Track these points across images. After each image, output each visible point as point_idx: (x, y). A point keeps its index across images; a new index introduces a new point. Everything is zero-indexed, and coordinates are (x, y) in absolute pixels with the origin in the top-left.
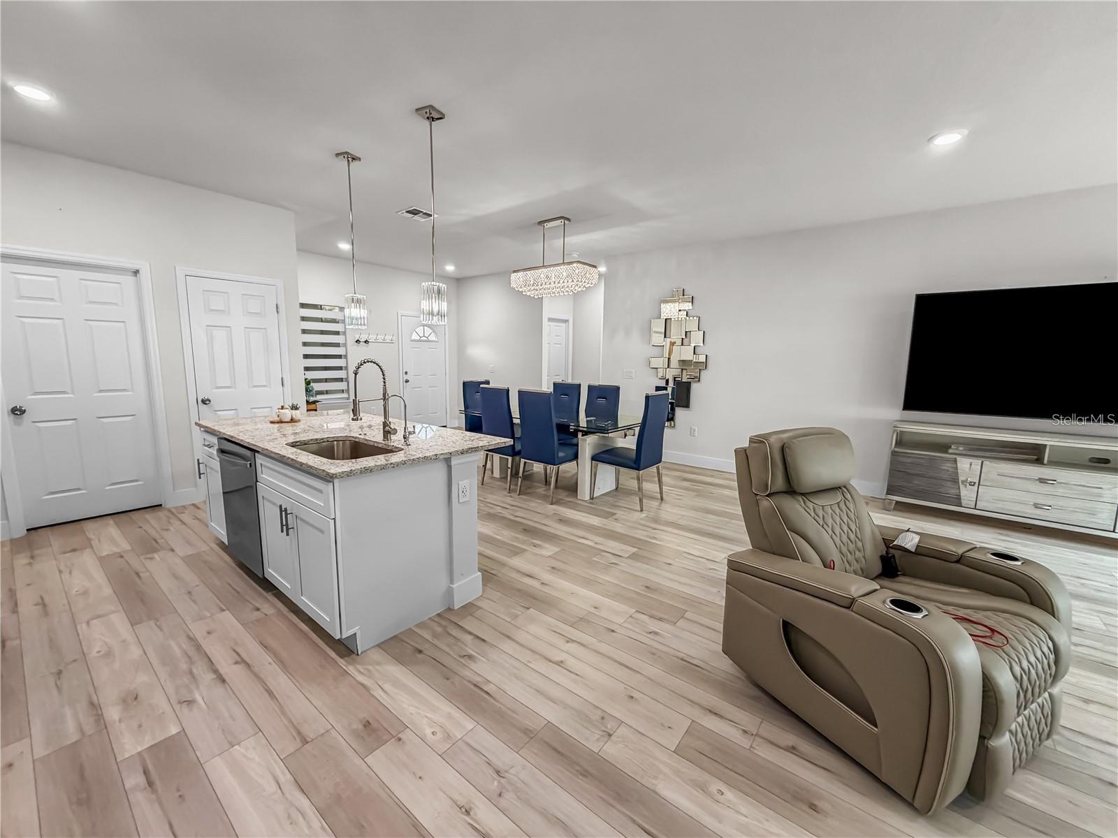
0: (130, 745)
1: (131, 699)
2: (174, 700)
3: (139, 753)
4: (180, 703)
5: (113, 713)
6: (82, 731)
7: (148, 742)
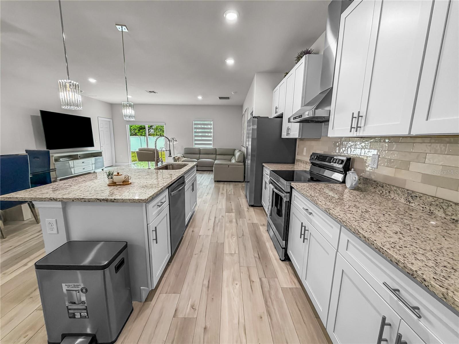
0: (233, 215)
1: (231, 222)
2: (224, 218)
3: (232, 213)
4: (224, 217)
5: (234, 220)
6: (239, 219)
7: (231, 214)
